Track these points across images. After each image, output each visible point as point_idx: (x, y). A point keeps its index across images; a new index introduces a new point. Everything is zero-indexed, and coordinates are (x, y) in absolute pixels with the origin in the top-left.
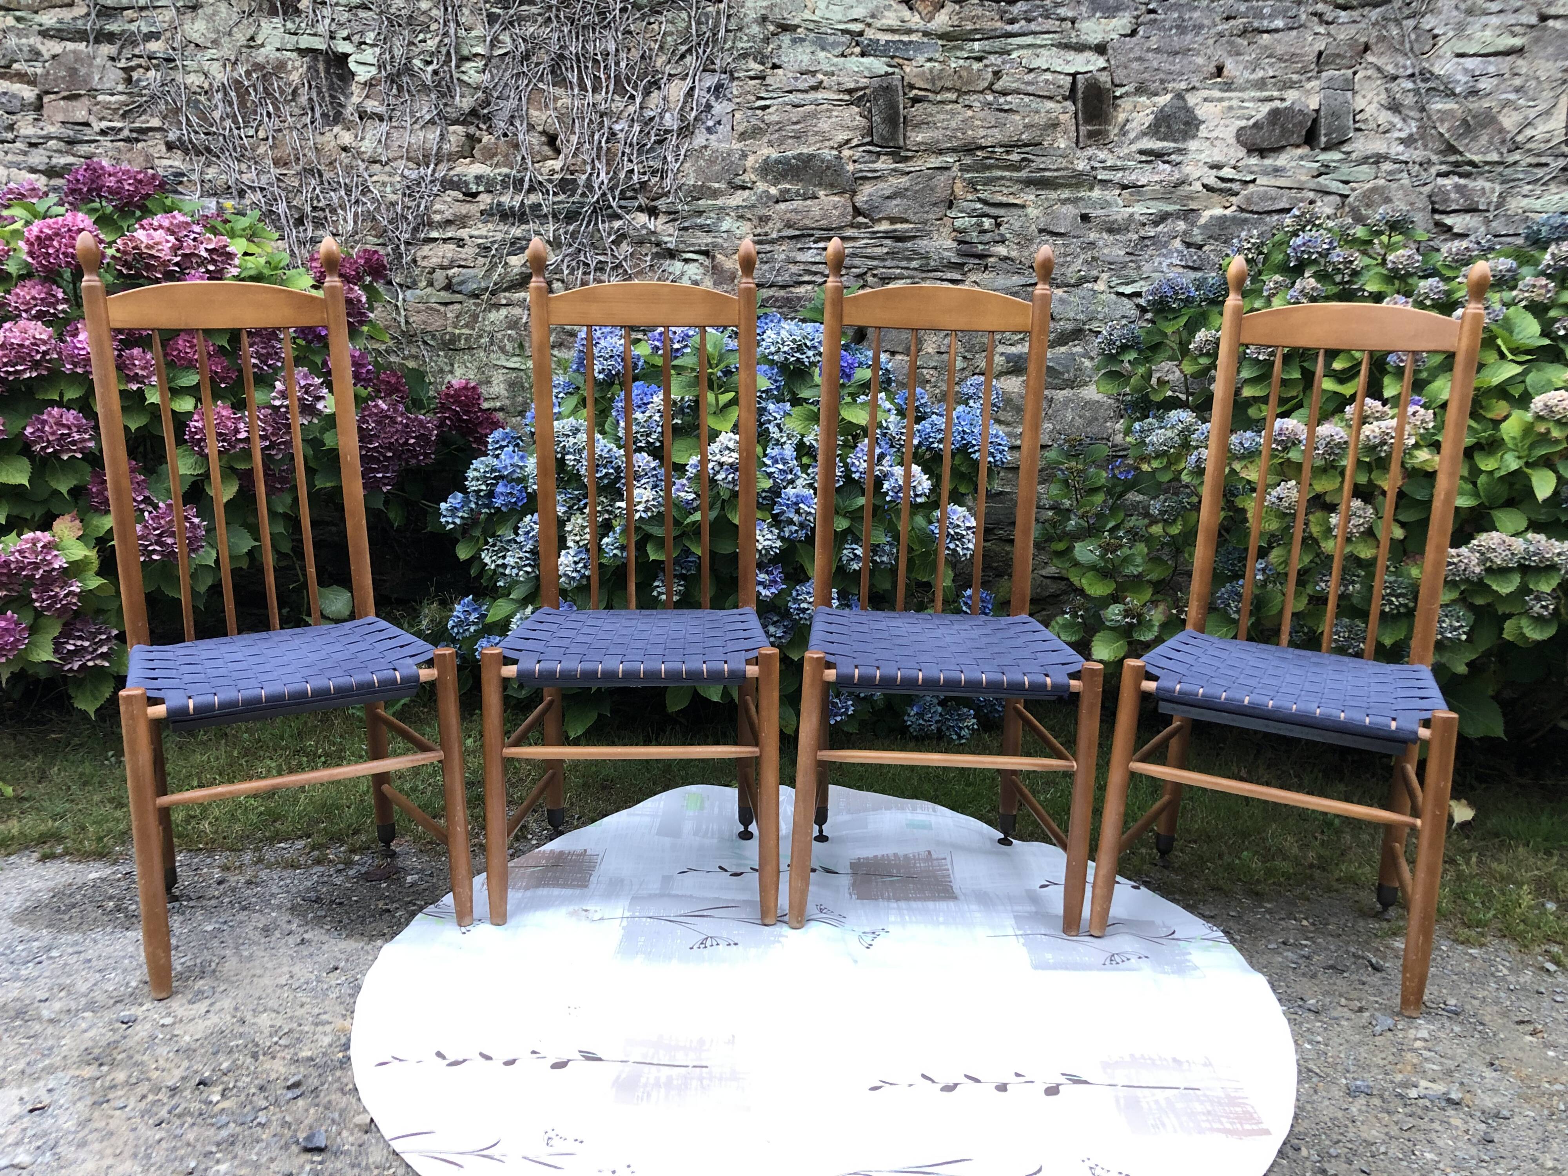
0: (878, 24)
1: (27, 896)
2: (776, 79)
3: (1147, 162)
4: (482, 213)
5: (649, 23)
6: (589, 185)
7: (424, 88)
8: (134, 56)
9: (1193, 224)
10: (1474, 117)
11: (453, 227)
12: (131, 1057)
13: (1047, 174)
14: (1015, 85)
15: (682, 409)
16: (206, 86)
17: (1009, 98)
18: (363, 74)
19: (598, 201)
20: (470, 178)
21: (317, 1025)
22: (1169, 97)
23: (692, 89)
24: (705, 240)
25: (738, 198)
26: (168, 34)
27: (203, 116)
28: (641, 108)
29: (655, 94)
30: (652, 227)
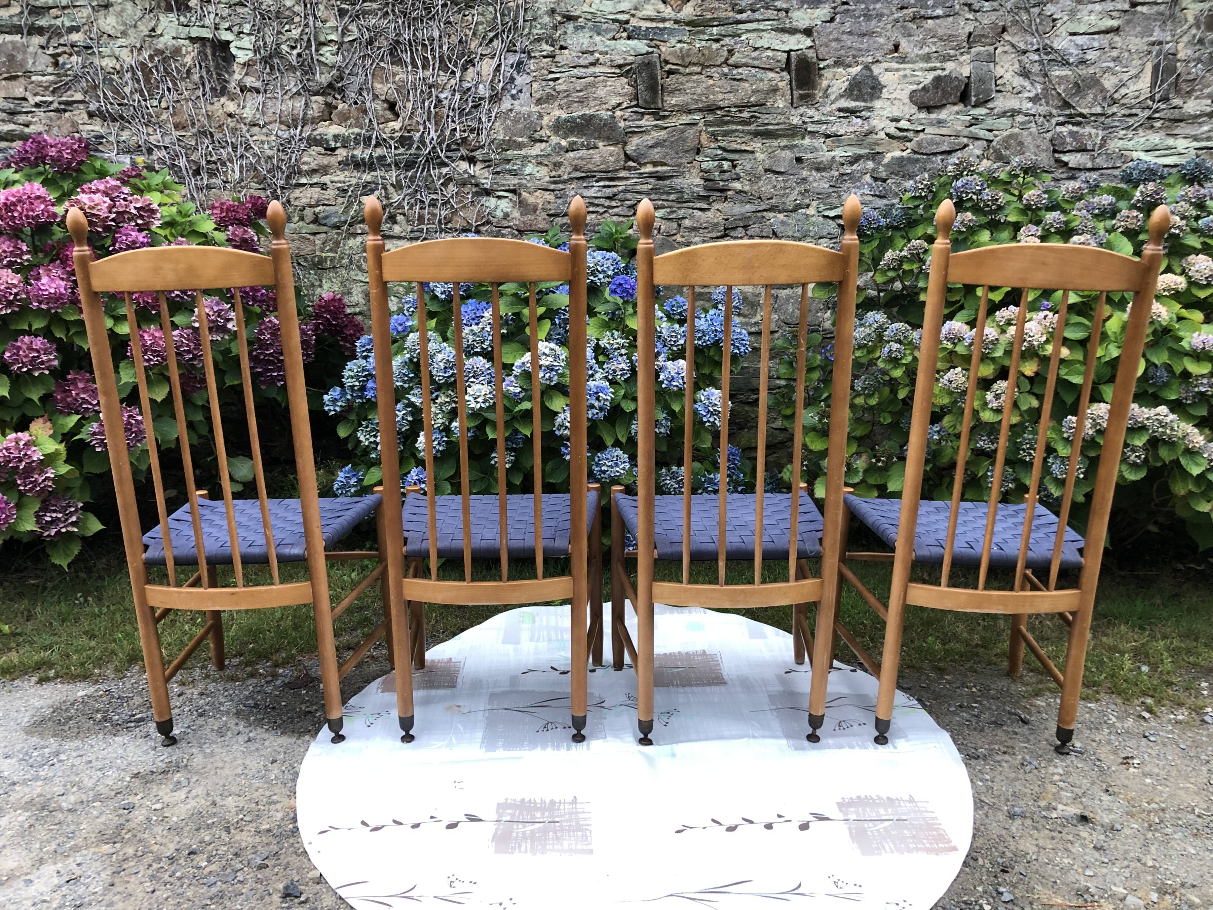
0: (640, 14)
1: (33, 712)
2: (564, 57)
3: (844, 117)
4: (340, 163)
5: (465, 15)
6: (422, 141)
7: (292, 68)
8: (60, 45)
9: (879, 163)
10: (1083, 81)
11: (318, 175)
12: (135, 836)
13: (771, 127)
14: (744, 60)
15: (507, 321)
16: (118, 67)
17: (740, 70)
18: (242, 57)
19: (429, 153)
20: (330, 137)
21: (270, 804)
22: (859, 68)
23: (499, 65)
24: (512, 181)
25: (537, 149)
26: (86, 27)
27: (116, 92)
28: (461, 81)
29: (471, 70)
30: (472, 172)
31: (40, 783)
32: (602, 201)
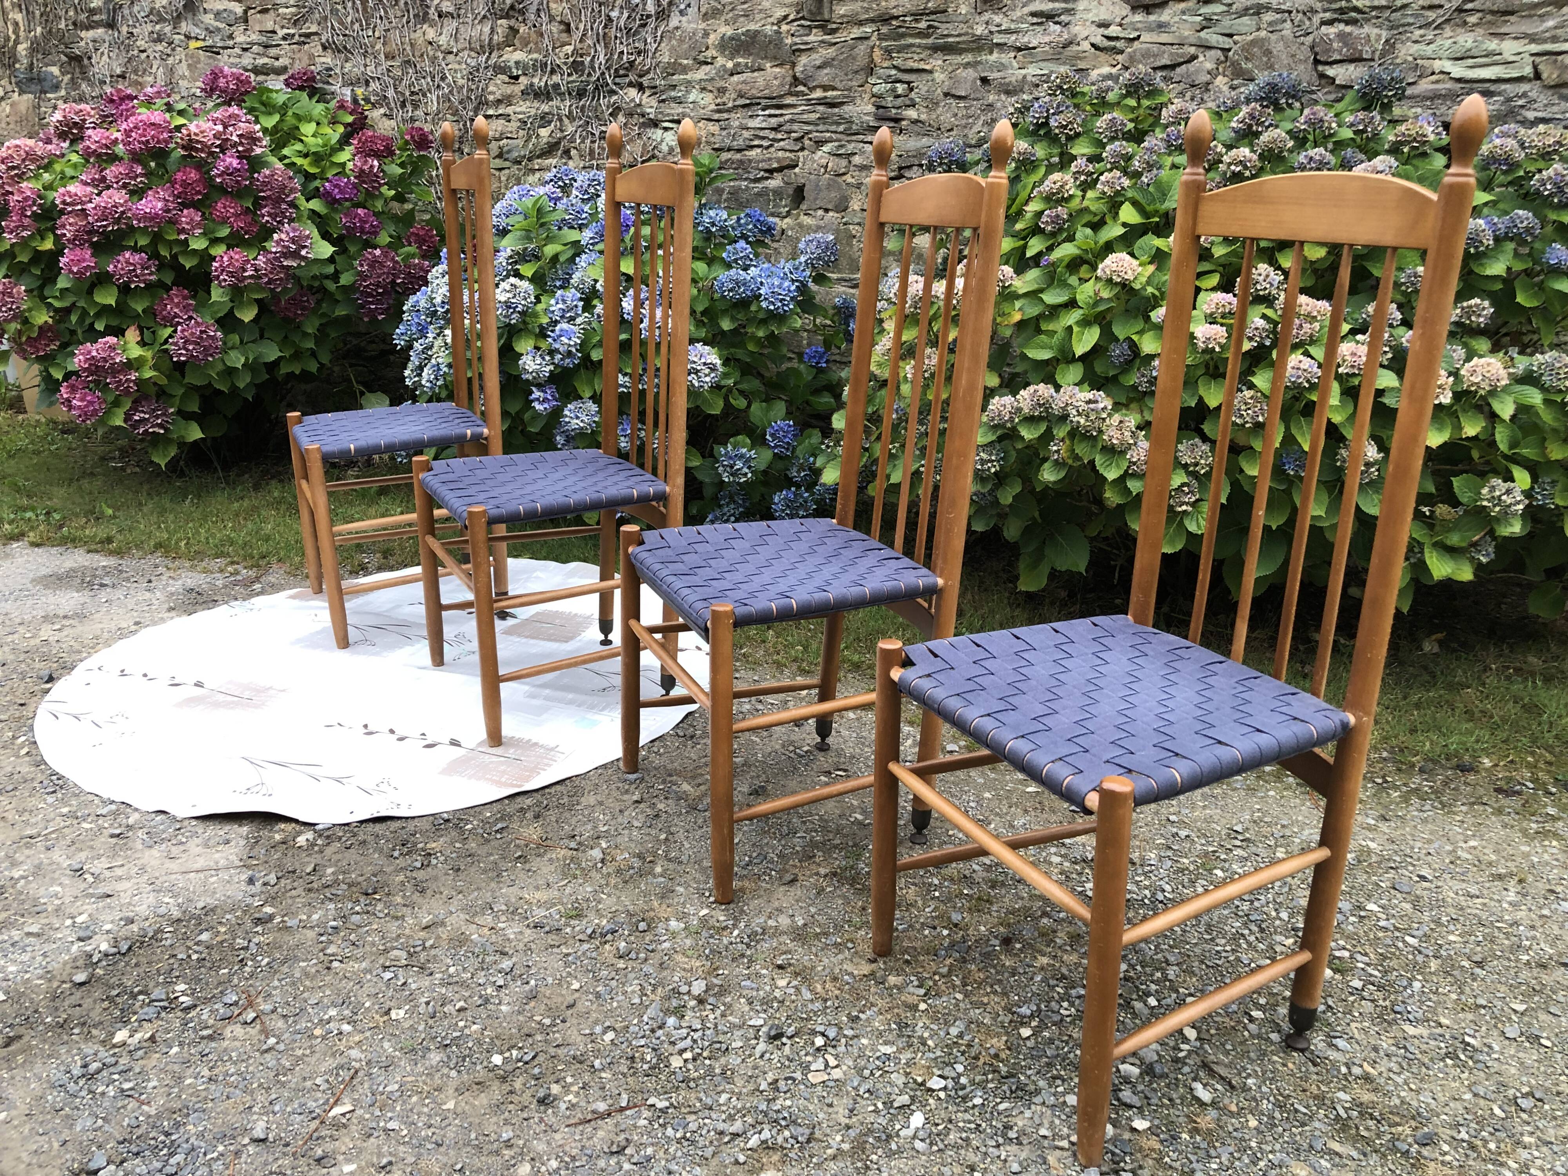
3: (1038, 24)
4: (522, 92)
6: (592, 66)
11: (502, 105)
13: (951, 40)
19: (599, 80)
20: (512, 64)
24: (677, 110)
25: (702, 73)
27: (341, 23)
30: (639, 101)
32: (766, 133)
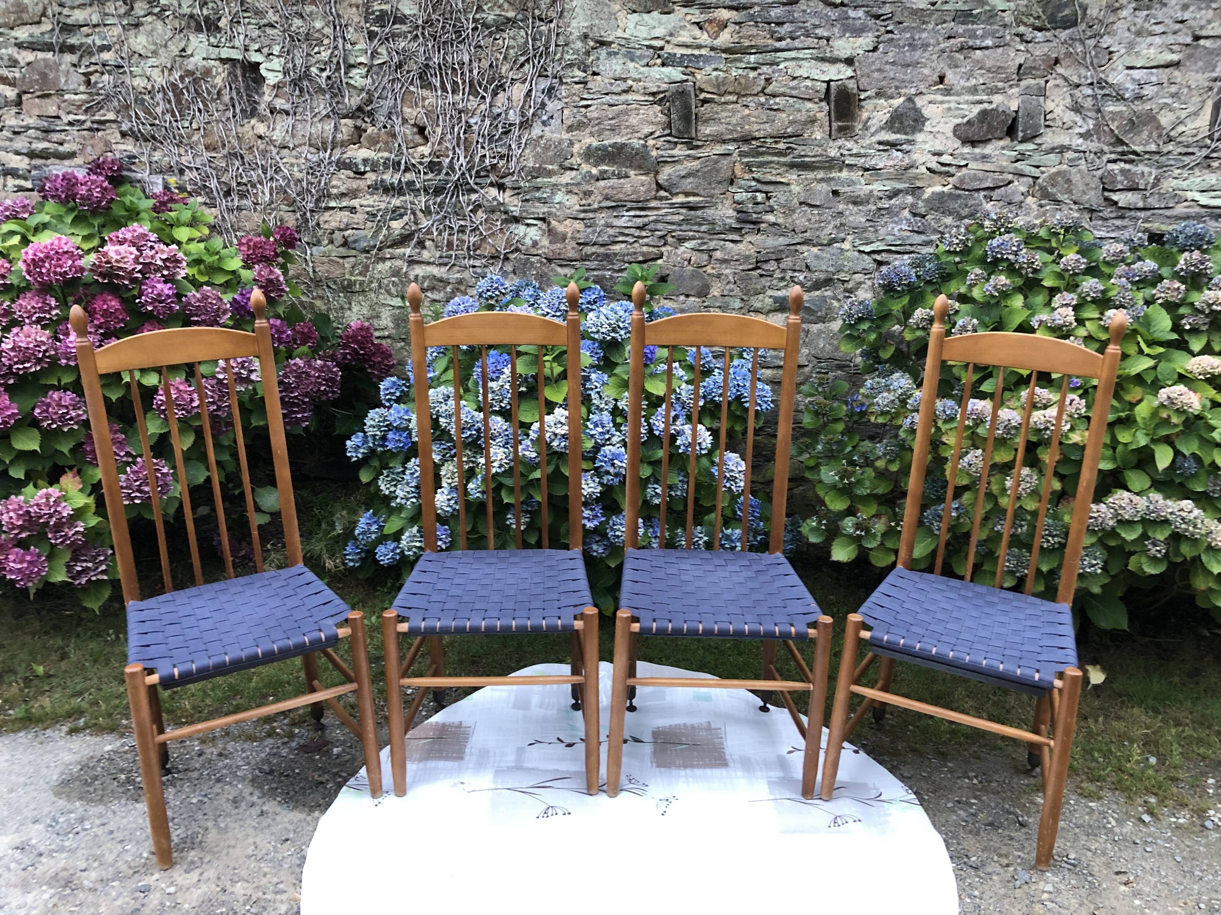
0: (675, 40)
1: (62, 768)
2: (597, 83)
3: (884, 150)
4: (369, 187)
5: (495, 39)
6: (451, 166)
7: (321, 91)
8: (91, 63)
9: (919, 198)
10: (1138, 117)
11: (347, 198)
13: (807, 159)
14: (782, 90)
15: (526, 379)
16: (149, 87)
17: (777, 100)
18: (272, 79)
19: (459, 179)
20: (359, 161)
21: (277, 893)
22: (902, 100)
23: (530, 91)
24: (542, 209)
25: (567, 177)
26: (117, 47)
27: (148, 112)
28: (491, 106)
29: (501, 95)
30: (501, 200)
31: (64, 855)
32: (632, 231)
